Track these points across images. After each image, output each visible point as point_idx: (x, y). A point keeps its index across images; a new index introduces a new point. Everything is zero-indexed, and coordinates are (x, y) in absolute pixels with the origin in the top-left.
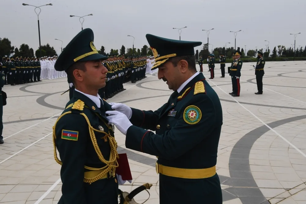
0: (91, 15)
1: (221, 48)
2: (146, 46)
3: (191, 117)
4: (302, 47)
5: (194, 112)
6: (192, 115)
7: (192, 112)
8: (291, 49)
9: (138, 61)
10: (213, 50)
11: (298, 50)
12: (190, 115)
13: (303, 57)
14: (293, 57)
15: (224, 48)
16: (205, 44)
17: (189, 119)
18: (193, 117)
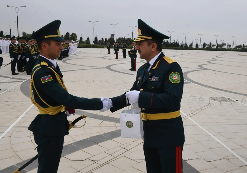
0: (25, 6)
1: (123, 38)
2: (68, 33)
3: (175, 79)
4: (175, 41)
5: (175, 76)
6: (175, 77)
7: (174, 76)
8: (168, 41)
9: (63, 44)
10: (117, 39)
11: (172, 42)
12: (174, 78)
13: (175, 47)
14: (169, 47)
15: (125, 38)
16: (112, 35)
17: (175, 81)
18: (176, 78)
